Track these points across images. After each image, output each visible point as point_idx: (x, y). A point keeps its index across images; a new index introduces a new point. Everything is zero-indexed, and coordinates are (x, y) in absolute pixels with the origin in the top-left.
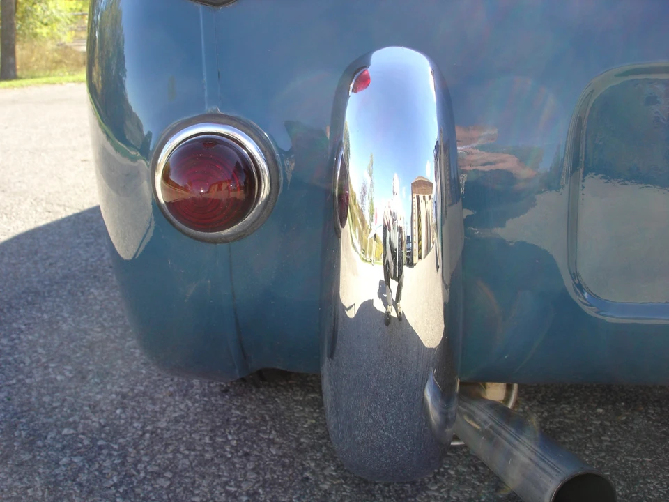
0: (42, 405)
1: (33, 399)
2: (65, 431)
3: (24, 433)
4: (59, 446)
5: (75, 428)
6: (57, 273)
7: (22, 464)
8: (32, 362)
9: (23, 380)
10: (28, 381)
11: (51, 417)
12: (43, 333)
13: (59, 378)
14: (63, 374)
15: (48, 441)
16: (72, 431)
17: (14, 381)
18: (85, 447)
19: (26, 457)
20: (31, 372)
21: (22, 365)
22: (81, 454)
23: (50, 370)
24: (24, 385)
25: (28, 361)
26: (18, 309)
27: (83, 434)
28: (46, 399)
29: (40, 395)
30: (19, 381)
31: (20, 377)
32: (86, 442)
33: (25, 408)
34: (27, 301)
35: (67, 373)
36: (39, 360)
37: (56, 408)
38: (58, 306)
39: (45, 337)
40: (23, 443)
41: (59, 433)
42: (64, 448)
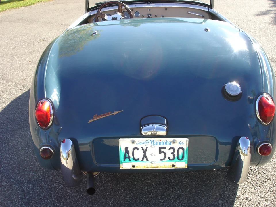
0: (25, 160)
1: (23, 158)
2: (31, 166)
3: (22, 167)
4: (30, 170)
5: (33, 166)
6: (25, 117)
7: (22, 175)
8: (22, 148)
9: (20, 153)
10: (21, 153)
11: (27, 163)
12: (23, 138)
13: (28, 152)
14: (29, 151)
15: (27, 169)
16: (32, 167)
17: (18, 154)
18: (35, 170)
19: (23, 173)
20: (22, 151)
21: (19, 149)
22: (34, 172)
23: (26, 150)
24: (20, 154)
25: (21, 147)
26: (16, 131)
27: (34, 167)
28: (26, 158)
29: (24, 157)
30: (19, 153)
31: (19, 152)
32: (35, 169)
33: (21, 161)
34: (18, 128)
35: (30, 151)
36: (23, 147)
37: (28, 160)
38: (26, 129)
39: (24, 140)
40: (22, 170)
41: (29, 167)
42: (31, 171)
